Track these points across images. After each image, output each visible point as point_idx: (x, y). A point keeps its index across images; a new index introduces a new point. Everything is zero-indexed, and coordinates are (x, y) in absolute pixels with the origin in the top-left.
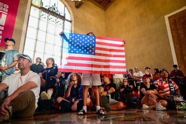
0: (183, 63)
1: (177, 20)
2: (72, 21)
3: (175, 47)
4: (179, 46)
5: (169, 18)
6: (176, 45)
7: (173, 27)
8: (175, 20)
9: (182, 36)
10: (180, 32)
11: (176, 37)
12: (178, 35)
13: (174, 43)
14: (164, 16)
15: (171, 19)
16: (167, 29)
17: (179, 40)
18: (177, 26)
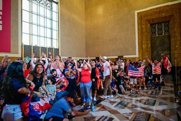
0: (142, 49)
1: (143, 17)
2: (58, 3)
3: (138, 37)
4: (141, 37)
5: (138, 13)
6: (139, 36)
7: (139, 22)
8: (142, 17)
9: (144, 30)
10: (143, 26)
11: (140, 30)
12: (142, 29)
13: (138, 34)
14: (135, 11)
15: (139, 15)
16: (135, 22)
17: (142, 32)
18: (142, 21)
